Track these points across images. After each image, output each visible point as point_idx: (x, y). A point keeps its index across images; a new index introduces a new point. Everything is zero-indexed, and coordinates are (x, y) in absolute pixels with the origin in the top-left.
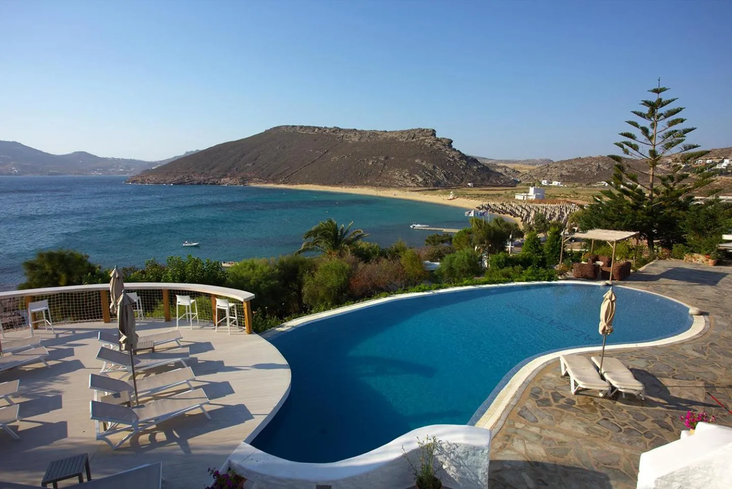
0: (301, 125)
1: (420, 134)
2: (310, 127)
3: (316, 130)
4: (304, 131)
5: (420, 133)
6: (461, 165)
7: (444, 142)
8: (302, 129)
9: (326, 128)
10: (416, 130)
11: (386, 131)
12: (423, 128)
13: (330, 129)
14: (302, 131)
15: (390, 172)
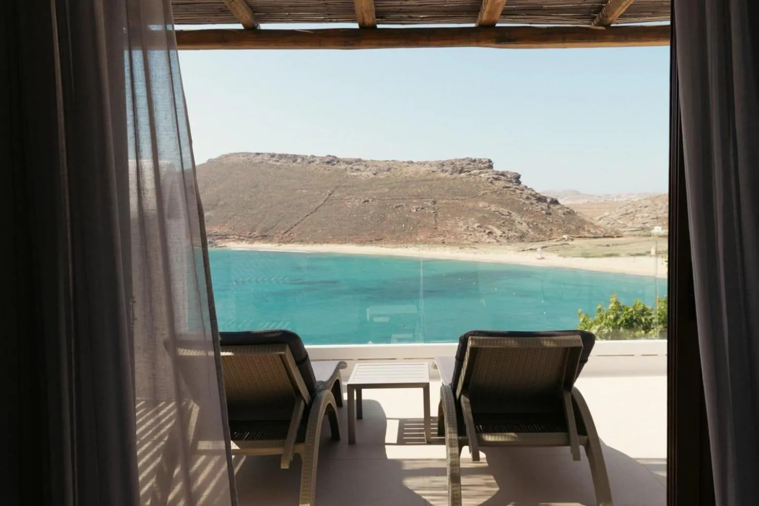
0: (271, 152)
1: (471, 166)
2: (287, 155)
3: (299, 160)
4: (278, 161)
5: (469, 164)
6: (542, 209)
7: (509, 176)
8: (274, 159)
9: (313, 156)
10: (464, 160)
11: (412, 162)
12: (473, 158)
13: (322, 159)
14: (276, 161)
15: (450, 223)
